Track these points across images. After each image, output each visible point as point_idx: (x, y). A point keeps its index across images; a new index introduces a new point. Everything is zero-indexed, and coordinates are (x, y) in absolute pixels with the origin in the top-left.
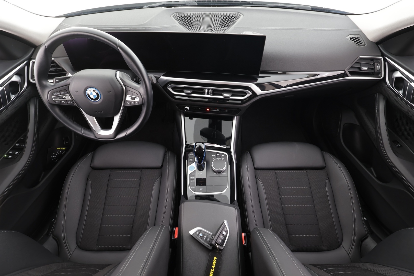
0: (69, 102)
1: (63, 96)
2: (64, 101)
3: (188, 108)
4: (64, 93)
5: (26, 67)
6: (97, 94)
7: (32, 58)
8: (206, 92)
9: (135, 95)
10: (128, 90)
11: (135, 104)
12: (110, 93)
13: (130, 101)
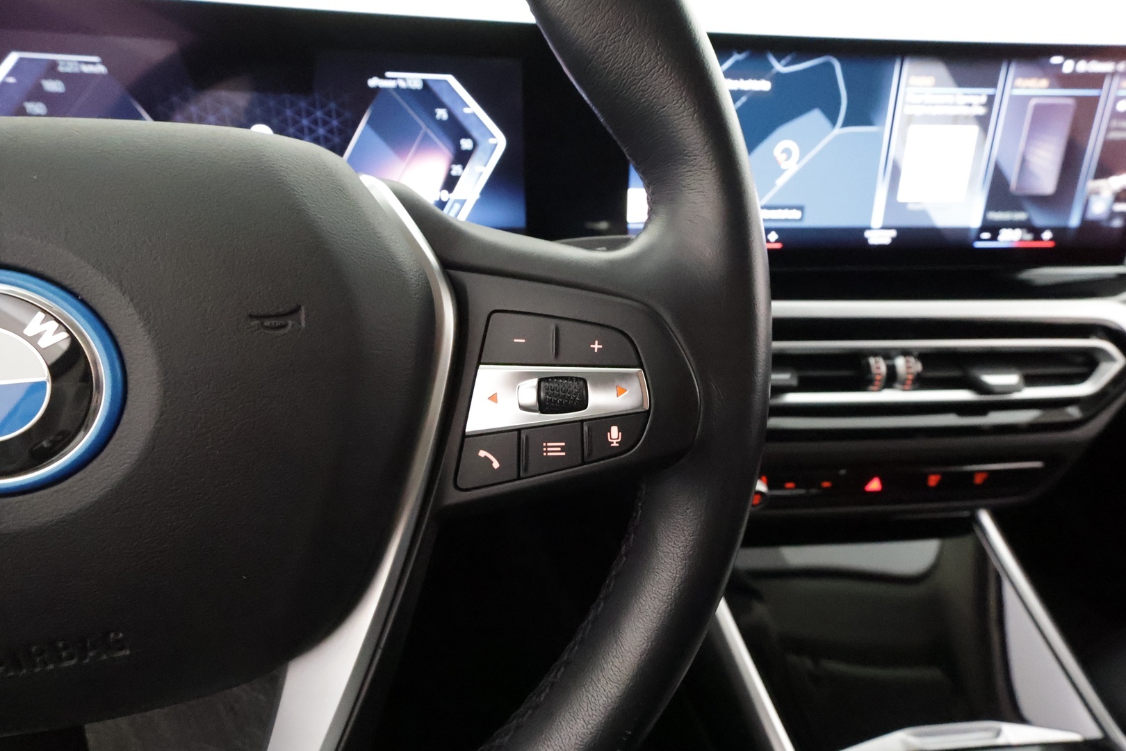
9: (596, 346)
10: (495, 315)
11: (584, 463)
12: (281, 332)
13: (519, 430)
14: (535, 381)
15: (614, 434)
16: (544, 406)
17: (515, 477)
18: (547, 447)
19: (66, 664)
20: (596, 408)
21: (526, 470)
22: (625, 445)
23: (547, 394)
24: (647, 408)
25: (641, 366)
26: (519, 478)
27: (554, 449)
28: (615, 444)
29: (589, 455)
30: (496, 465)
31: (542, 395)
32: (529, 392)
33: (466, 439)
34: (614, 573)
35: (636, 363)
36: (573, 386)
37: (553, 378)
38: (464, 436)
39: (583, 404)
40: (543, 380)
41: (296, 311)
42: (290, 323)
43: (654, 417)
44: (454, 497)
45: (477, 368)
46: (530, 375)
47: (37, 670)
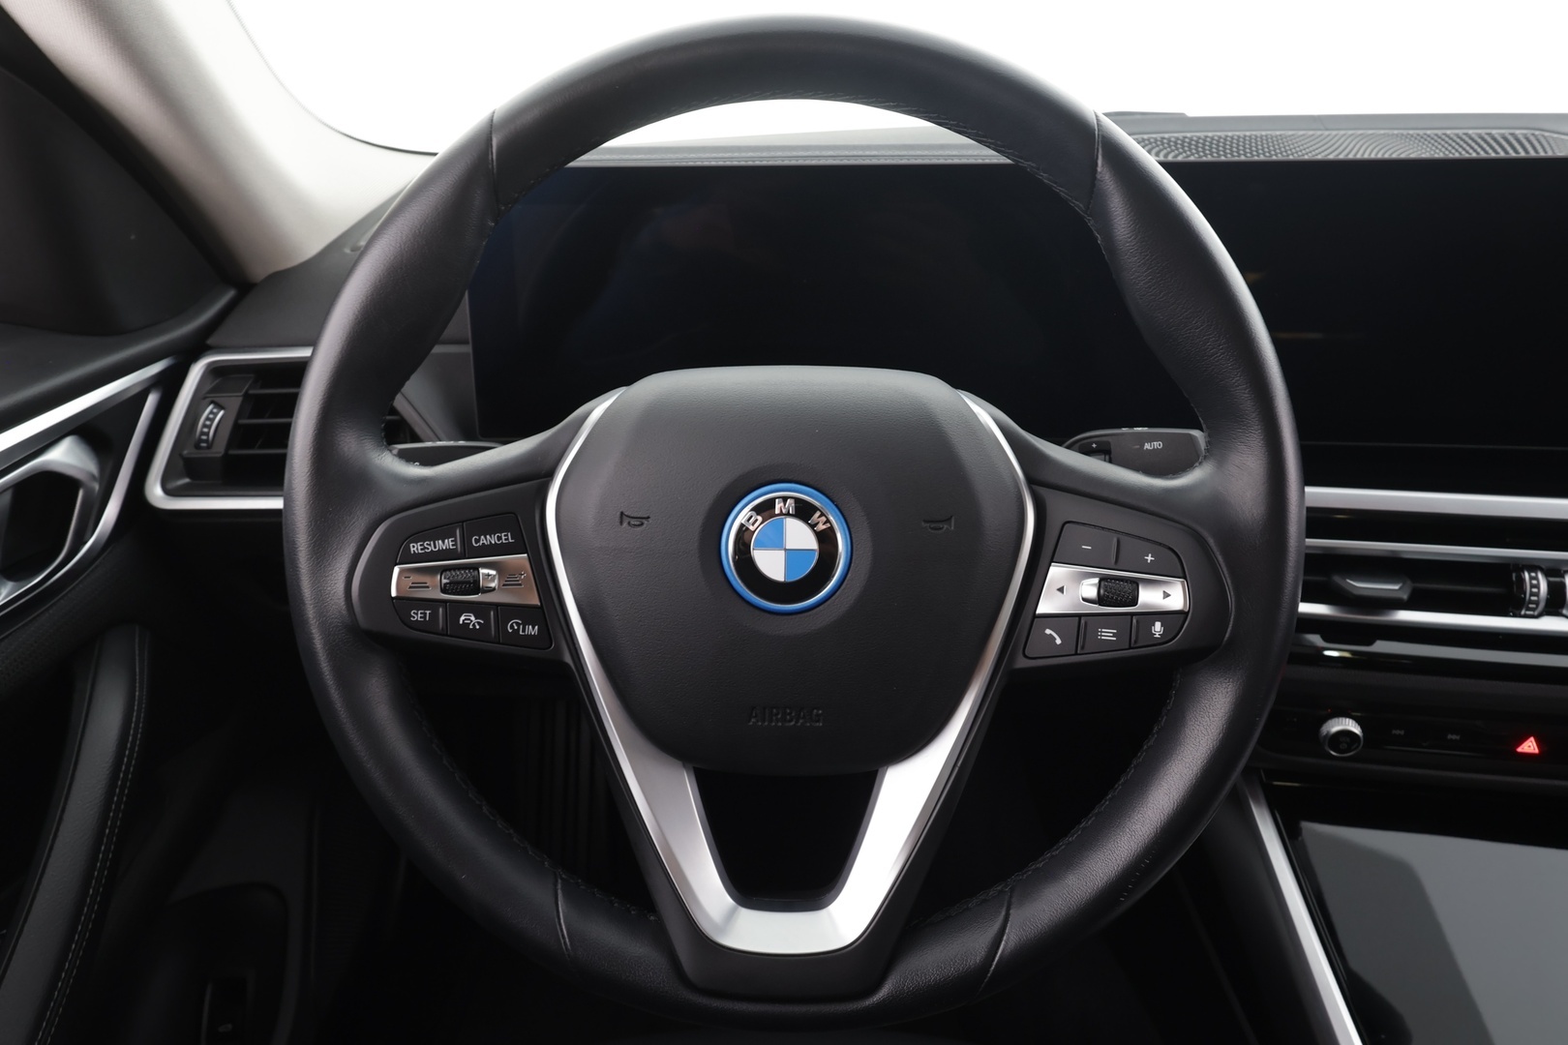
0: (513, 625)
1: (476, 567)
2: (478, 609)
3: (1352, 726)
4: (492, 539)
5: (152, 400)
6: (826, 538)
7: (210, 342)
8: (1537, 594)
9: (1149, 558)
10: (1067, 525)
11: (1130, 648)
12: (940, 532)
13: (1079, 616)
14: (1096, 580)
15: (1158, 627)
16: (1101, 600)
17: (1073, 652)
18: (1102, 632)
19: (787, 724)
20: (1145, 605)
21: (1083, 648)
22: (1166, 638)
23: (1105, 591)
24: (1187, 610)
25: (1185, 578)
26: (1076, 654)
27: (1107, 634)
28: (1157, 636)
29: (1136, 642)
30: (1058, 641)
31: (1102, 591)
32: (1090, 589)
33: (1036, 620)
34: (1145, 747)
35: (1181, 575)
36: (1128, 587)
37: (1111, 579)
38: (1035, 616)
39: (1134, 601)
40: (1103, 579)
41: (950, 519)
42: (945, 526)
43: (1191, 619)
44: (1022, 663)
45: (1050, 565)
46: (1093, 575)
47: (773, 724)
